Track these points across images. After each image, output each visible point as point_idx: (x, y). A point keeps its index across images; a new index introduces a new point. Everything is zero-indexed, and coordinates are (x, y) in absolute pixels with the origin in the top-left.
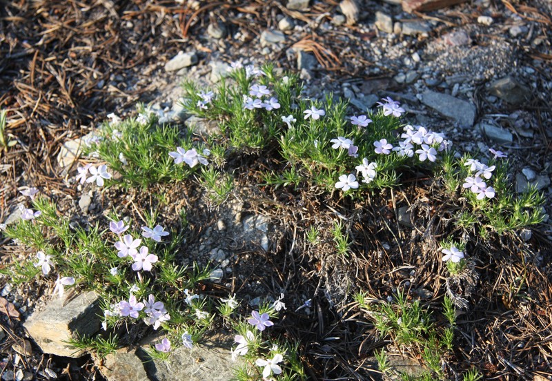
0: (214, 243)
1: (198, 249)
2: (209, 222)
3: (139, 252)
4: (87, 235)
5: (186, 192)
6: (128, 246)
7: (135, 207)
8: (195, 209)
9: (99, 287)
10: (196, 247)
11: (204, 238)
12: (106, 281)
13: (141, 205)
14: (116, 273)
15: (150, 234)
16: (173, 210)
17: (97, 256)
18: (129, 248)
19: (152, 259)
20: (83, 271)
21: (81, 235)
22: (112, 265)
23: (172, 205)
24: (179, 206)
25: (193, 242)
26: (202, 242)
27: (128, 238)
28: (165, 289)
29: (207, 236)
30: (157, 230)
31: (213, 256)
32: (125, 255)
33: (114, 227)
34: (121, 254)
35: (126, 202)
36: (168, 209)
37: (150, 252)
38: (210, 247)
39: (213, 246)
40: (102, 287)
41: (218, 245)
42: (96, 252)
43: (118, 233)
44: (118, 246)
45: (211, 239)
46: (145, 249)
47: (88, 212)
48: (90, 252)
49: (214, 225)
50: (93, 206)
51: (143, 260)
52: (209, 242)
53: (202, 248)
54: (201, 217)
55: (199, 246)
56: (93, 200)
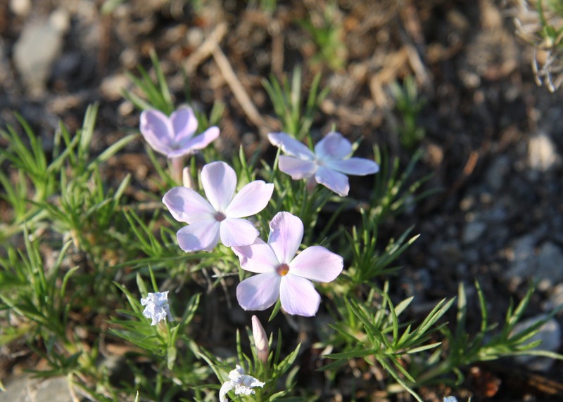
0: (518, 218)
1: (459, 236)
2: (496, 137)
3: (264, 236)
4: (50, 159)
5: (413, 26)
6: (217, 207)
7: (225, 71)
8: (445, 90)
9: (84, 361)
10: (452, 231)
11: (477, 198)
12: (111, 340)
13: (245, 63)
14: (162, 314)
15: (306, 166)
16: (364, 90)
17: (85, 241)
18: (220, 217)
19: (318, 265)
20: (27, 298)
21: (28, 159)
22: (146, 279)
23: (359, 71)
24: (387, 75)
25: (437, 211)
26: (472, 209)
27: (217, 178)
28: (337, 383)
29: (489, 190)
30: (329, 151)
31: (521, 267)
32: (206, 243)
33: (160, 131)
34: (191, 240)
35: (187, 52)
36: (343, 83)
37: (311, 237)
38: (503, 233)
39: (517, 227)
40: (97, 360)
41: (535, 224)
42: (81, 230)
43: (174, 156)
44: (179, 205)
45: (506, 200)
46: (291, 224)
47: (50, 85)
48: (58, 226)
49: (517, 152)
50: (69, 62)
51: (282, 269)
52: (498, 214)
53: (473, 231)
54: (470, 119)
55: (461, 226)
56: (70, 40)
